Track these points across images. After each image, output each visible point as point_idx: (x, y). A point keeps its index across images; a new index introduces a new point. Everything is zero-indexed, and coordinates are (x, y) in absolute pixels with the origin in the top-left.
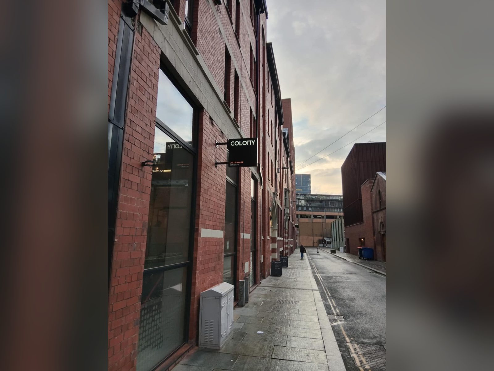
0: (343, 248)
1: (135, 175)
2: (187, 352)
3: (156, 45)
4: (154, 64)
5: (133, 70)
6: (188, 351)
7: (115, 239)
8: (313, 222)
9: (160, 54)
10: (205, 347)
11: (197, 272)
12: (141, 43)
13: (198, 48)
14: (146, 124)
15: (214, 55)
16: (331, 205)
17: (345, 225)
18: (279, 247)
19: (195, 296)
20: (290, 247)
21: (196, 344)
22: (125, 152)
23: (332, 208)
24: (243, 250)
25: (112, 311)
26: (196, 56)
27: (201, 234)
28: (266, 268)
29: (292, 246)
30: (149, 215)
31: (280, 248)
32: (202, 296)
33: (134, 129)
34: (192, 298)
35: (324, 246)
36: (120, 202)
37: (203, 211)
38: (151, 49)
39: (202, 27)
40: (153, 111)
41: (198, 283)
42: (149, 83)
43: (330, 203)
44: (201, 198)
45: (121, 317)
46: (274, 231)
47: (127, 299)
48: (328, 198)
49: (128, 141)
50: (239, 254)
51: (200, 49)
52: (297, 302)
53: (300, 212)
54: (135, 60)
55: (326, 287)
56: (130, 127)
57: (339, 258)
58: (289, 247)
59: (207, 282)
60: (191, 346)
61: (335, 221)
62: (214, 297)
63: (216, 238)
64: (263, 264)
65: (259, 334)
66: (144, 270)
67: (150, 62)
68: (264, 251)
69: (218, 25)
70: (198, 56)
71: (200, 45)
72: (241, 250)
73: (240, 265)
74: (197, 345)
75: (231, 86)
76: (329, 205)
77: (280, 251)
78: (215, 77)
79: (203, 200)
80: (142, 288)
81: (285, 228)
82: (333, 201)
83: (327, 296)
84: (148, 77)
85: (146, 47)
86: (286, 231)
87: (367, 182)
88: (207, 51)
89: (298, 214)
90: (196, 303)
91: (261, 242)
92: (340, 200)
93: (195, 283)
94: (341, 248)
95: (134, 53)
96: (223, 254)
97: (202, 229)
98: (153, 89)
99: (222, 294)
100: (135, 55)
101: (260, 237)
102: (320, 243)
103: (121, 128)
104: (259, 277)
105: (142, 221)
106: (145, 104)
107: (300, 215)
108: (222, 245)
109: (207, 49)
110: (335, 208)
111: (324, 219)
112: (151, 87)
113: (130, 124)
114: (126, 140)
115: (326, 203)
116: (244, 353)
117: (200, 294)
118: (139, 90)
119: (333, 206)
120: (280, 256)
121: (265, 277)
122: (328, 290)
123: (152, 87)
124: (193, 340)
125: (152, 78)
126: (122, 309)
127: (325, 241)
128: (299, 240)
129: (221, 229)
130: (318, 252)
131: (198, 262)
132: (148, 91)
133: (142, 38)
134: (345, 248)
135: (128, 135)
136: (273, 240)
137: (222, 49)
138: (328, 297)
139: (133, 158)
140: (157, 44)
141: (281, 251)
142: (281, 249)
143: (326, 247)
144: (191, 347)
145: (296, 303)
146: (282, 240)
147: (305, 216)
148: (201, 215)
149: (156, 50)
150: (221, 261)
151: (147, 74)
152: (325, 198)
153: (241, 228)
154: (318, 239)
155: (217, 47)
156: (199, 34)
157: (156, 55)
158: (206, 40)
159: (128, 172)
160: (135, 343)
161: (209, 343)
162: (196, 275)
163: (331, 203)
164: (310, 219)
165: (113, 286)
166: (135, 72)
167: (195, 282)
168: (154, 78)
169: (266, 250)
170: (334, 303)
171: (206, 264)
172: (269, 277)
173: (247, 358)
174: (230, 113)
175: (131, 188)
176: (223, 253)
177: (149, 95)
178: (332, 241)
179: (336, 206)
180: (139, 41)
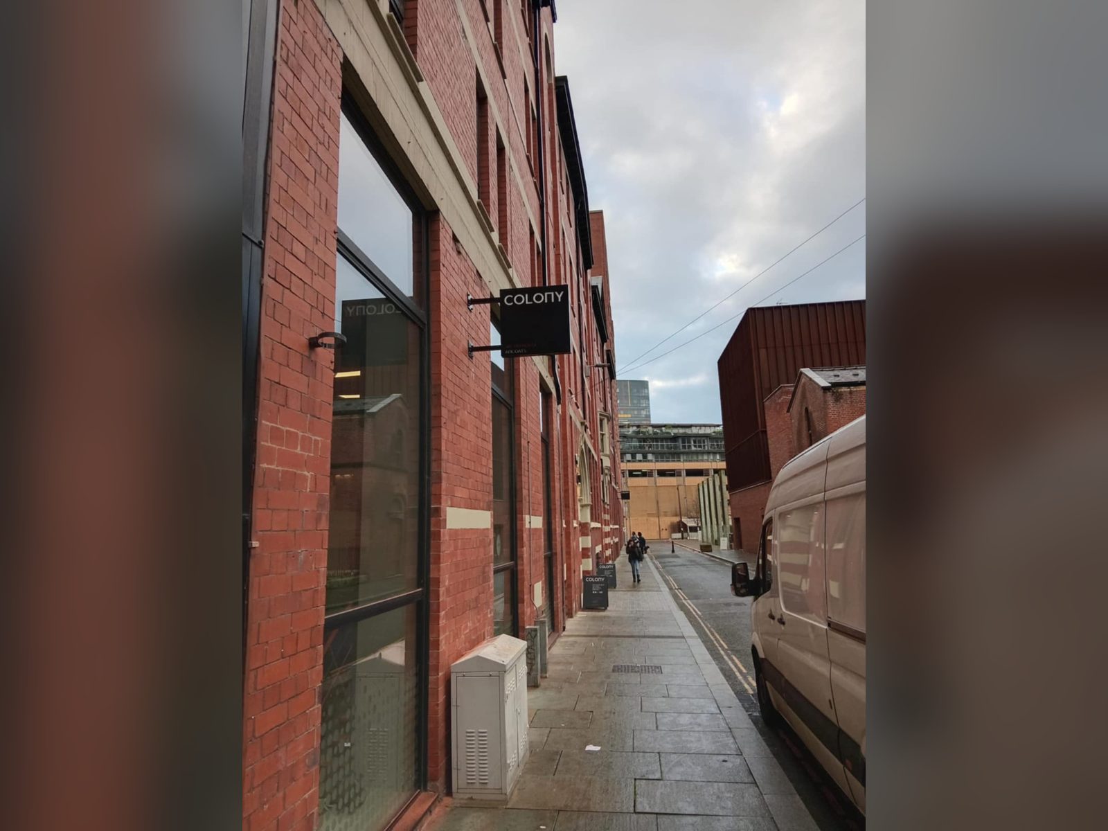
0: (726, 539)
1: (292, 370)
2: (429, 813)
3: (331, 37)
4: (329, 86)
5: (279, 91)
6: (429, 811)
7: (253, 542)
8: (658, 485)
9: (341, 63)
10: (469, 796)
11: (442, 614)
12: (296, 24)
13: (420, 65)
14: (314, 237)
15: (454, 87)
16: (695, 446)
17: (730, 488)
18: (594, 544)
19: (440, 674)
20: (614, 542)
21: (445, 792)
22: (267, 307)
23: (697, 453)
24: (530, 554)
25: (254, 736)
26: (417, 83)
27: (445, 520)
28: (573, 594)
29: (616, 540)
30: (330, 477)
31: (596, 545)
32: (456, 672)
33: (286, 249)
34: (431, 678)
35: (683, 538)
36: (262, 443)
37: (449, 465)
38: (320, 46)
39: (426, 16)
40: (329, 208)
41: (443, 642)
42: (320, 134)
43: (692, 443)
44: (444, 432)
45: (277, 749)
46: (585, 508)
47: (287, 700)
48: (688, 431)
49: (275, 279)
50: (523, 564)
51: (424, 68)
52: (658, 668)
53: (628, 464)
54: (284, 65)
55: (712, 629)
56: (277, 241)
57: (721, 561)
58: (612, 543)
59: (463, 636)
60: (435, 798)
61: (705, 482)
62: (488, 674)
63: (477, 529)
64: (568, 585)
65: (590, 752)
66: (326, 619)
67: (320, 77)
68: (568, 553)
69: (458, 18)
70: (420, 83)
71: (425, 58)
72: (525, 556)
73: (526, 590)
74: (449, 793)
75: (490, 168)
76: (690, 447)
77: (597, 552)
78: (459, 142)
79: (448, 438)
80: (322, 667)
81: (604, 501)
82: (700, 438)
83: (720, 648)
84: (316, 116)
85: (309, 36)
86: (604, 507)
87: (778, 392)
88: (440, 76)
89: (625, 468)
90: (441, 689)
91: (562, 535)
92: (713, 434)
93: (437, 644)
94: (722, 539)
95: (282, 48)
96: (492, 567)
97: (448, 508)
98: (328, 150)
99: (504, 666)
100: (285, 56)
101: (559, 525)
102: (674, 531)
103: (257, 241)
104: (561, 615)
105: (316, 492)
106: (311, 187)
107: (629, 471)
108: (490, 544)
109: (439, 71)
110: (703, 453)
111: (681, 478)
112: (323, 143)
113: (276, 232)
114: (269, 276)
115: (684, 442)
116: (566, 806)
117: (449, 668)
118: (296, 148)
119: (700, 449)
120: (598, 564)
121: (572, 614)
122: (718, 637)
123: (326, 145)
124: (440, 783)
125: (324, 121)
126: (276, 727)
127: (685, 526)
128: (628, 526)
129: (485, 508)
130: (673, 551)
131: (442, 590)
132: (316, 153)
133: (298, 12)
134: (731, 540)
135: (273, 265)
136: (584, 529)
137: (469, 75)
138: (722, 652)
139: (288, 326)
140: (334, 35)
141: (598, 554)
142: (598, 549)
143: (687, 538)
144: (435, 800)
145: (657, 670)
146: (599, 528)
147: (640, 473)
148: (444, 475)
149: (333, 50)
150: (489, 585)
151: (313, 109)
152: (681, 431)
153: (525, 505)
154: (669, 523)
155: (459, 69)
156: (420, 32)
157: (332, 62)
158: (436, 48)
159: (276, 362)
160: (313, 813)
161: (477, 785)
162: (440, 622)
163: (695, 442)
164: (651, 478)
165: (251, 670)
166: (285, 98)
167: (439, 640)
168: (329, 120)
169: (572, 554)
170: (740, 665)
171: (458, 593)
172: (579, 613)
173: (578, 817)
174: (492, 230)
175: (285, 405)
176: (492, 564)
177: (319, 163)
178: (700, 525)
179: (706, 449)
180: (291, 17)
